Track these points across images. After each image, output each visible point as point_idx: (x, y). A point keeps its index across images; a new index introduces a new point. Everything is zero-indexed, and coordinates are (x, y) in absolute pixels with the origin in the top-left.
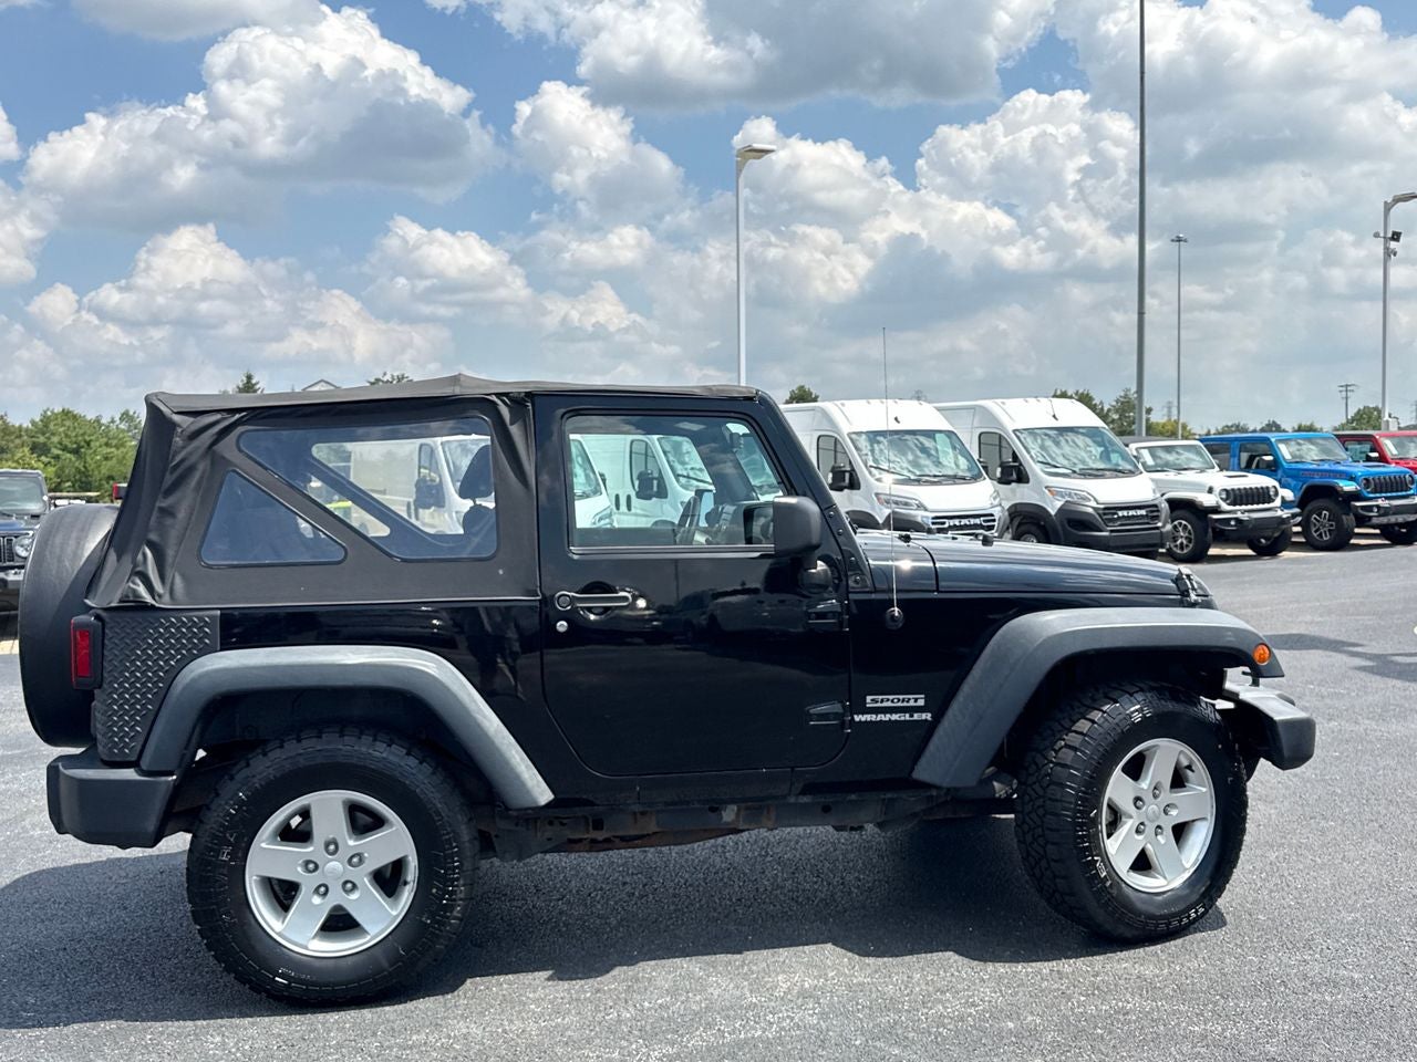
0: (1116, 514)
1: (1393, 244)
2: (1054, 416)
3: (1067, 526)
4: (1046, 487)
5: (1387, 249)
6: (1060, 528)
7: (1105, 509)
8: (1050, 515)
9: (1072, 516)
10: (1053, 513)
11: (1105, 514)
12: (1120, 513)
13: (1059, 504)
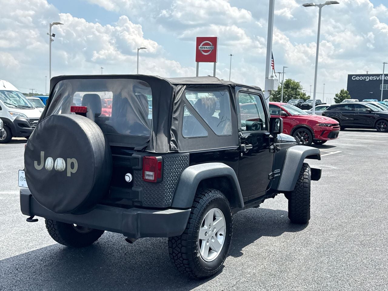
0: (33, 122)
1: (53, 38)
2: (4, 86)
3: (18, 125)
4: (9, 112)
5: (51, 39)
6: (15, 126)
7: (30, 120)
8: (11, 122)
9: (19, 122)
10: (12, 121)
11: (30, 122)
12: (35, 121)
13: (14, 118)
